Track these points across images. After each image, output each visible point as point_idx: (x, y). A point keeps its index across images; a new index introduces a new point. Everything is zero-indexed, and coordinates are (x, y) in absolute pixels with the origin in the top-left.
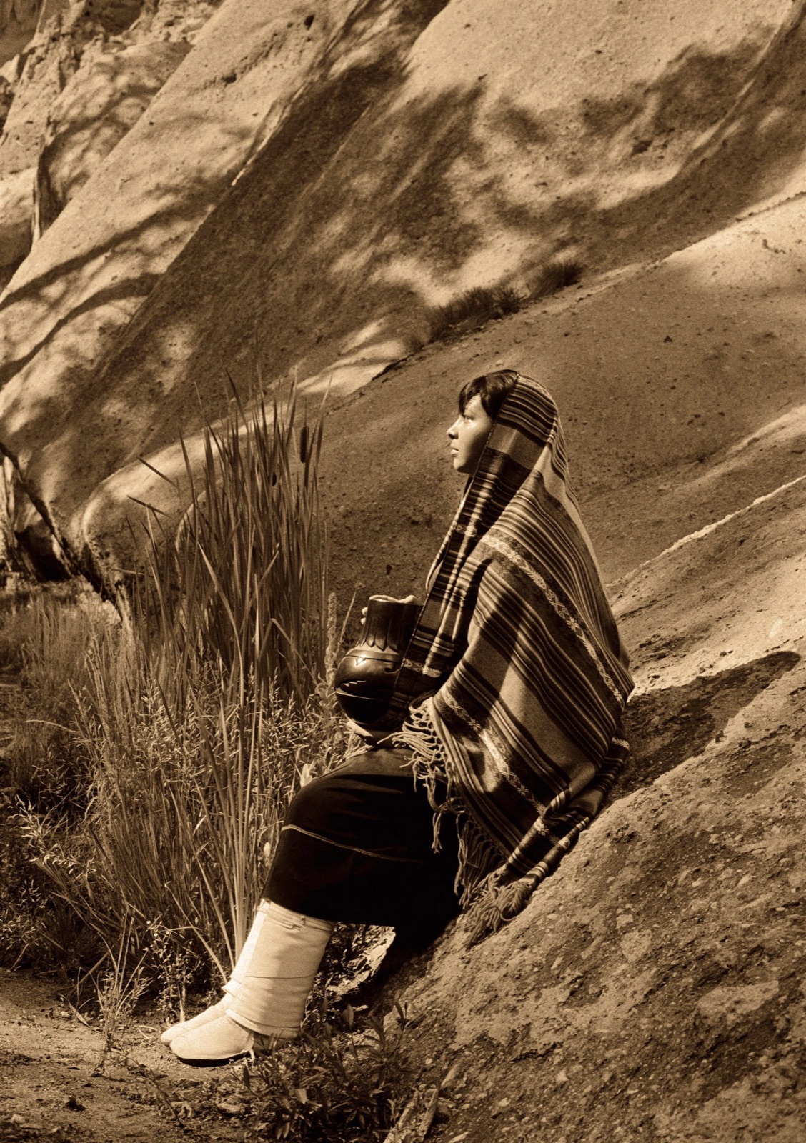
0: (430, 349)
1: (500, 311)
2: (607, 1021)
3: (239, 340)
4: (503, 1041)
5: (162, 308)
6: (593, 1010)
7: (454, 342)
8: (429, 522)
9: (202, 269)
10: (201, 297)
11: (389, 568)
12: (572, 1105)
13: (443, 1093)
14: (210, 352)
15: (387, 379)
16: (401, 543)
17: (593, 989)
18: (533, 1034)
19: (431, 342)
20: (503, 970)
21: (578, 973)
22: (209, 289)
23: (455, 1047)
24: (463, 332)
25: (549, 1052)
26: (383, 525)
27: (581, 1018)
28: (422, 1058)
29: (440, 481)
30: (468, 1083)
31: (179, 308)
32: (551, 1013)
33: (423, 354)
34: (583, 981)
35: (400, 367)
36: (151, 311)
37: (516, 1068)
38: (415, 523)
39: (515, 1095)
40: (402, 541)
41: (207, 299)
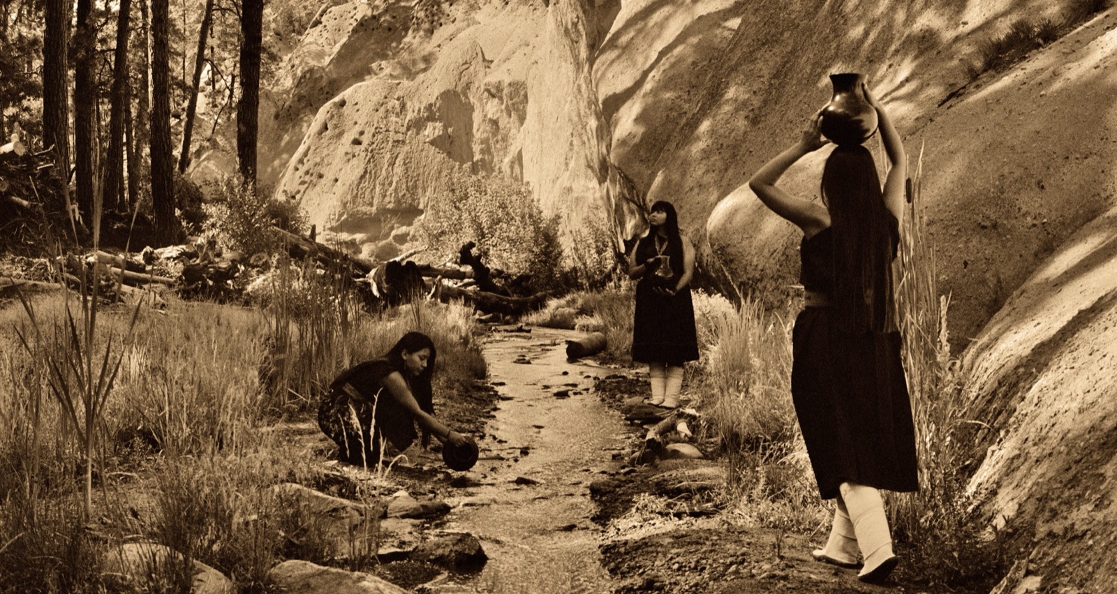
0: (984, 77)
1: (1041, 41)
2: (1112, 515)
3: (819, 70)
4: (1061, 533)
5: (749, 46)
6: (1105, 512)
7: (1004, 70)
8: (995, 226)
9: (780, 9)
10: (782, 34)
11: (966, 264)
12: (1095, 554)
13: (1032, 561)
14: (794, 82)
15: (951, 106)
16: (974, 243)
17: (1106, 502)
18: (1076, 527)
19: (985, 71)
20: (1060, 500)
21: (1098, 496)
22: (788, 27)
23: (1035, 540)
24: (1011, 61)
25: (1084, 533)
26: (959, 230)
27: (1099, 516)
28: (1018, 548)
29: (1002, 193)
30: (1044, 554)
31: (764, 44)
32: (1085, 516)
33: (979, 82)
34: (1101, 499)
35: (961, 95)
36: (739, 48)
37: (1068, 544)
38: (984, 227)
39: (1068, 555)
40: (974, 242)
41: (786, 35)
